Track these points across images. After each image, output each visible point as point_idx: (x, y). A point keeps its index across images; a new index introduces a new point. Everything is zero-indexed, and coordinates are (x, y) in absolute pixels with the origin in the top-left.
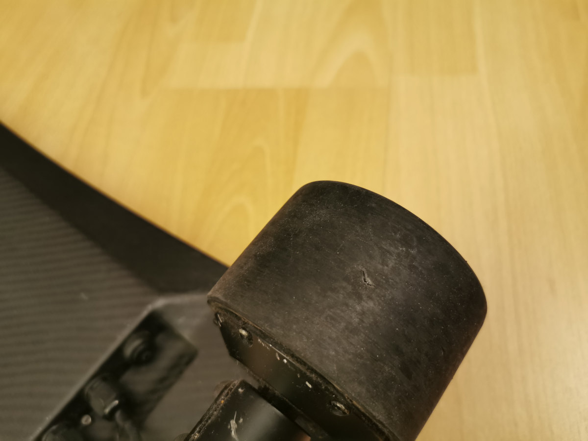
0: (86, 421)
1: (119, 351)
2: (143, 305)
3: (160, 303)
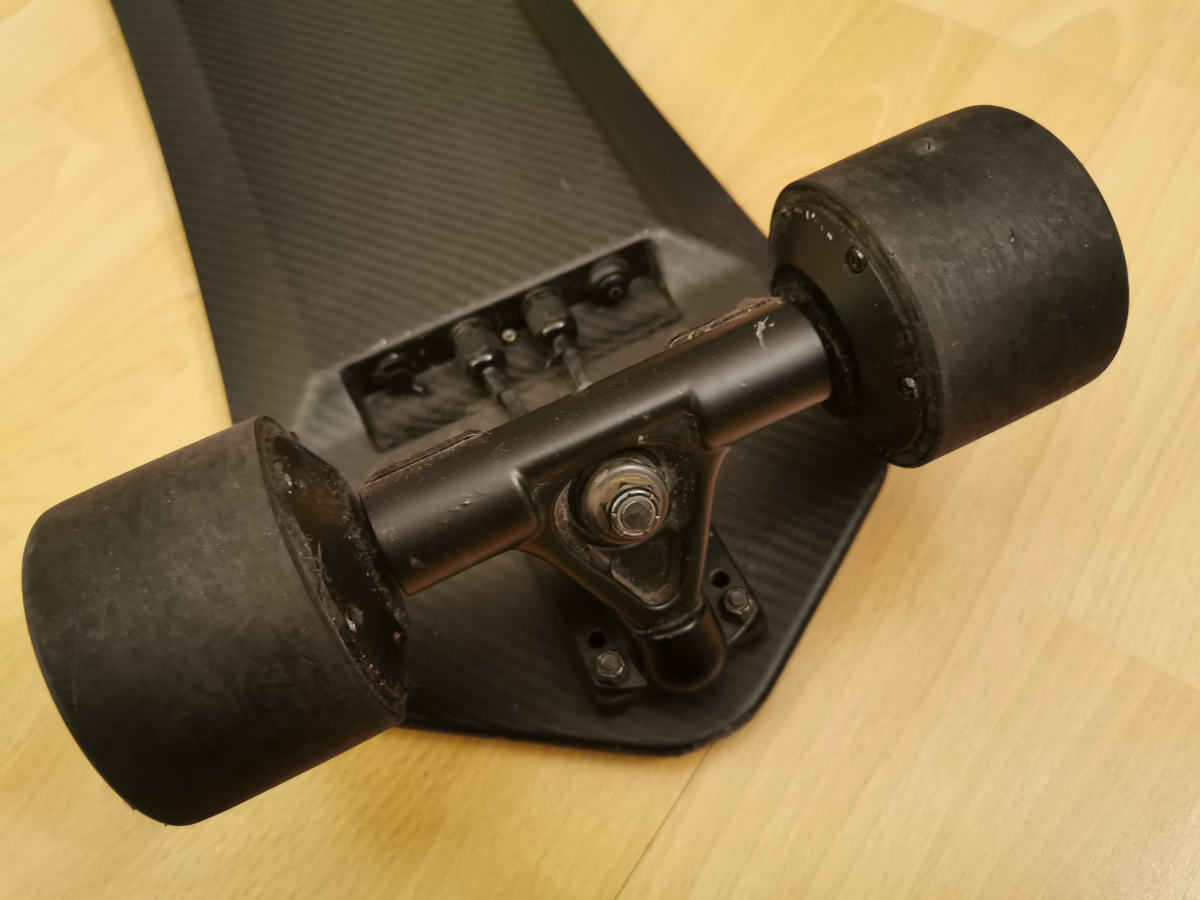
0: (509, 336)
1: (587, 269)
2: (640, 226)
3: (660, 235)
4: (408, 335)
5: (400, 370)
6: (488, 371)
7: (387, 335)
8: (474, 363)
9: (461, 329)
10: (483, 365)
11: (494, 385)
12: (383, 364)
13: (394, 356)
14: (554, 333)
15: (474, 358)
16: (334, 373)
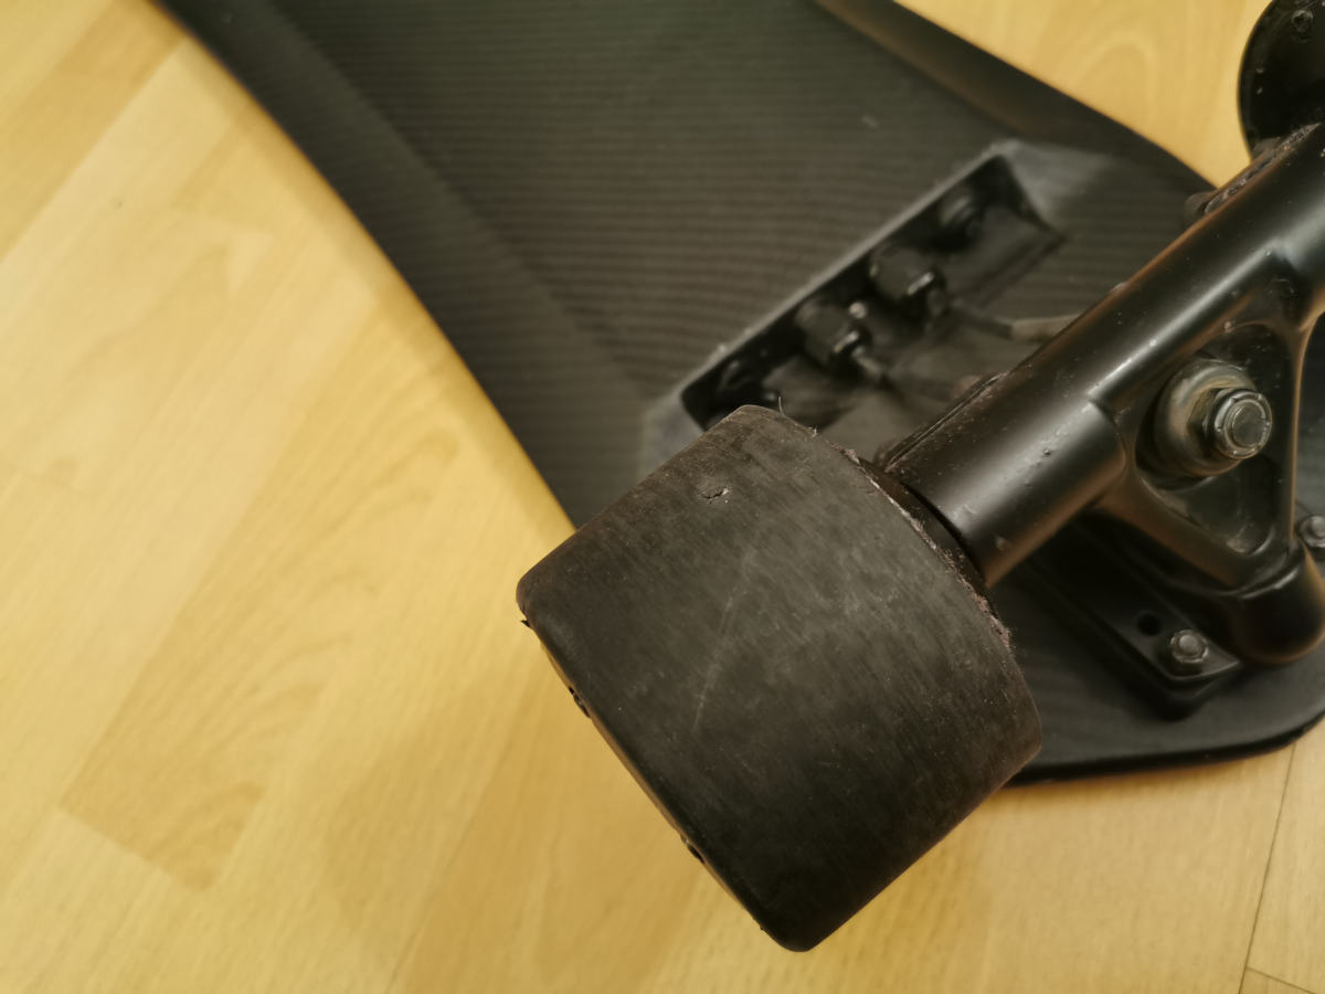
0: (858, 311)
1: (933, 210)
2: (985, 144)
3: (1007, 149)
4: (749, 333)
5: (746, 380)
6: (859, 351)
7: (724, 339)
8: (838, 348)
9: (809, 312)
10: (850, 348)
11: (871, 367)
12: (726, 376)
13: (734, 365)
14: (923, 292)
15: (836, 342)
16: (673, 399)
